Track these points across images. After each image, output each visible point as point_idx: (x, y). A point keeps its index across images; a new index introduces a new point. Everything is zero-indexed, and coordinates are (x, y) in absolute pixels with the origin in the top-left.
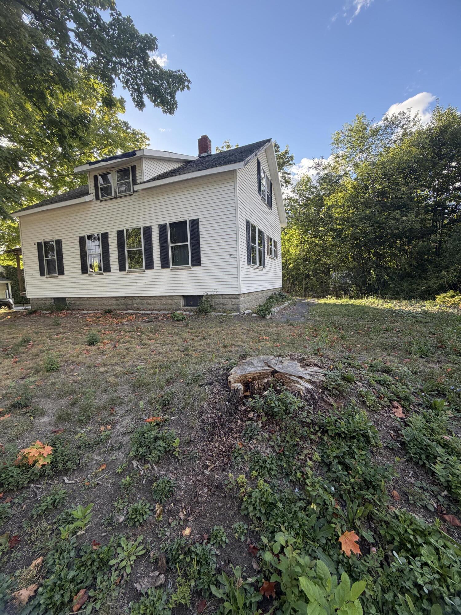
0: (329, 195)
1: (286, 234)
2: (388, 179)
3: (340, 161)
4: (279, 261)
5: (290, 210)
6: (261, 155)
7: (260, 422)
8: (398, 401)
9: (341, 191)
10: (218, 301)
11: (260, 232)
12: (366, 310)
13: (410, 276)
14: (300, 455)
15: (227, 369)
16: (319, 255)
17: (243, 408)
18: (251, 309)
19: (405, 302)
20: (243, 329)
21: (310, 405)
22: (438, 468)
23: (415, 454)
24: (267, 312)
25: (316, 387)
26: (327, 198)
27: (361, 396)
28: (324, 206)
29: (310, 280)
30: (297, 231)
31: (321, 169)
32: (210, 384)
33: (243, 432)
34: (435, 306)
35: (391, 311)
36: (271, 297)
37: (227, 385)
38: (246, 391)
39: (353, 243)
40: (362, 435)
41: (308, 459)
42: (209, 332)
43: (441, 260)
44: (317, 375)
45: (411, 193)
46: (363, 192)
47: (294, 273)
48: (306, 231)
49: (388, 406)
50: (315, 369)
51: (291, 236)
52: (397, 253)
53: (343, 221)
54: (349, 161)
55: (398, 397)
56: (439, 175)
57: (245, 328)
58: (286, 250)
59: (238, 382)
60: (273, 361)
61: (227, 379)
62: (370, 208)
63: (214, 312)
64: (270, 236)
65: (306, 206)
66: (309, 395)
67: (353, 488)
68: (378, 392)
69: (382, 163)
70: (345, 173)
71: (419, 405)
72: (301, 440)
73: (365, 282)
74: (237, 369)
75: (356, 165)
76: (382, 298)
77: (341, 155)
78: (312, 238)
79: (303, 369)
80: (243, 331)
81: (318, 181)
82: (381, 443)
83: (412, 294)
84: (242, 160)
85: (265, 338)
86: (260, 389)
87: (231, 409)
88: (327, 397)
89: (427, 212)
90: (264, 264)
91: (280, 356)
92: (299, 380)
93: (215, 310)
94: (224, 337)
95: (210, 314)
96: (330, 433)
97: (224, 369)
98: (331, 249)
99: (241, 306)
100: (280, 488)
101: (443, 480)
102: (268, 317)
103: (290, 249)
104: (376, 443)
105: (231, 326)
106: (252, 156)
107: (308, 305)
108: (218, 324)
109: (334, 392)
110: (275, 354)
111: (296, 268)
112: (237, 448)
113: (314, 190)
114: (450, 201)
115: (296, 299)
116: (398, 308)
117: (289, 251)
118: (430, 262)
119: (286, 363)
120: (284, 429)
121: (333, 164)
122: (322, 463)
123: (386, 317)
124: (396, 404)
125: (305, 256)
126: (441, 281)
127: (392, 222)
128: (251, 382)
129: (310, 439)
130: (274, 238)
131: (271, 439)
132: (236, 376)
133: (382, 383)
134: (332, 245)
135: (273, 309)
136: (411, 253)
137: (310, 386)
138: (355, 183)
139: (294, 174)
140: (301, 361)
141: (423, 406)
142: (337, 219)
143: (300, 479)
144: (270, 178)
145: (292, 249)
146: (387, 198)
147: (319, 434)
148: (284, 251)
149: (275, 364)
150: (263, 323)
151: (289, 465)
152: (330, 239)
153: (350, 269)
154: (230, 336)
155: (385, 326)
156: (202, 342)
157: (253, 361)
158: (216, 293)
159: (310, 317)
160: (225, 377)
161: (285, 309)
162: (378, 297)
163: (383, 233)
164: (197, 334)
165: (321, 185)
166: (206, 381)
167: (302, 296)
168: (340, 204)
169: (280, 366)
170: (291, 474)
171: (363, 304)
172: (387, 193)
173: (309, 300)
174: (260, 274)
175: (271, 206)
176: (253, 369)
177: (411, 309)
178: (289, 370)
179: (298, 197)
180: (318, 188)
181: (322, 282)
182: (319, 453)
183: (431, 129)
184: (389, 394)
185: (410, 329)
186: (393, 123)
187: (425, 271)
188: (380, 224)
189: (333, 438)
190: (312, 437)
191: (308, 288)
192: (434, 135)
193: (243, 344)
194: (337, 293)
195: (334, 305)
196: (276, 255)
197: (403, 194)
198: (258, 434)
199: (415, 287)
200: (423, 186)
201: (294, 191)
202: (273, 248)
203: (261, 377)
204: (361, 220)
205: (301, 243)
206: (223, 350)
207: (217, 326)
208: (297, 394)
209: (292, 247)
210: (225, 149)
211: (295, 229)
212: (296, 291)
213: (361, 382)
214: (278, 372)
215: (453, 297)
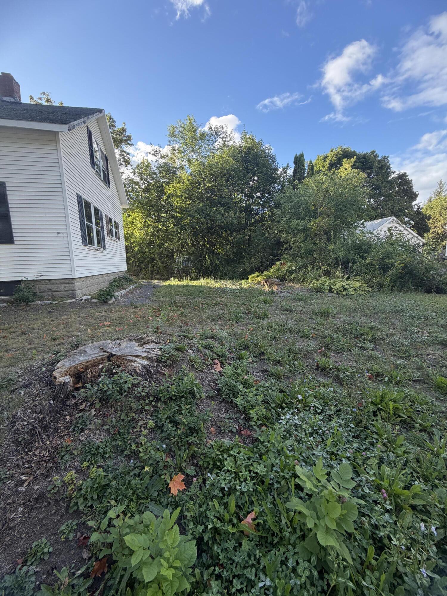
0: (168, 183)
1: (129, 216)
2: (215, 180)
3: (177, 154)
4: (122, 244)
5: (131, 192)
6: (92, 123)
7: (93, 410)
8: (218, 359)
9: (179, 183)
10: (43, 287)
11: (96, 209)
12: (202, 289)
13: (233, 261)
14: (136, 428)
15: (53, 364)
16: (163, 240)
17: (74, 401)
18: (90, 295)
19: (229, 282)
20: (79, 317)
21: (146, 380)
22: (239, 401)
23: (226, 395)
24: (109, 297)
25: (153, 362)
26: (167, 186)
27: (191, 361)
28: (165, 193)
29: (156, 263)
30: (140, 214)
31: (160, 157)
32: (27, 386)
33: (73, 427)
34: (247, 284)
35: (220, 289)
36: (115, 281)
37: (51, 381)
38: (76, 383)
39: (191, 231)
40: (190, 393)
41: (143, 429)
42: (32, 326)
43: (251, 249)
44: (153, 351)
45: (231, 195)
46: (196, 187)
47: (139, 256)
48: (149, 215)
49: (211, 365)
50: (152, 345)
51: (134, 219)
52: (224, 242)
53: (183, 210)
54: (184, 156)
55: (218, 356)
56: (247, 184)
57: (82, 315)
58: (129, 232)
59: (66, 375)
60: (110, 346)
61: (51, 375)
62: (203, 202)
63: (40, 300)
64: (109, 216)
65: (147, 190)
66: (145, 370)
67: (181, 438)
68: (204, 355)
69: (209, 165)
70: (181, 167)
71: (232, 358)
72: (136, 414)
73: (202, 265)
74: (66, 362)
75: (189, 161)
76: (215, 279)
77: (176, 148)
78: (155, 222)
79: (140, 348)
80: (79, 319)
81: (158, 168)
82: (204, 395)
83: (235, 275)
84: (65, 123)
85: (106, 323)
86: (94, 377)
87: (57, 407)
88: (162, 369)
89: (241, 211)
90: (104, 246)
91: (118, 339)
92: (136, 359)
93: (41, 298)
94: (54, 328)
95: (33, 303)
96: (163, 399)
97: (48, 365)
98: (173, 235)
99: (78, 292)
100: (115, 467)
101: (241, 407)
102: (111, 302)
103: (134, 232)
104: (200, 396)
105: (62, 315)
106: (79, 121)
107: (154, 287)
108: (46, 315)
109: (169, 362)
110: (113, 338)
111: (141, 251)
112: (65, 446)
113: (155, 176)
114: (255, 206)
115: (142, 282)
116: (224, 286)
117: (133, 234)
118: (245, 250)
119: (124, 345)
120: (119, 409)
121: (170, 155)
122: (156, 427)
123: (217, 294)
124: (216, 361)
125: (149, 239)
126: (251, 265)
127: (219, 216)
128: (84, 372)
129: (145, 411)
130: (114, 219)
131: (105, 423)
132: (64, 369)
133: (208, 347)
134: (174, 232)
135: (116, 294)
136: (233, 242)
137: (145, 362)
138: (190, 177)
139: (133, 156)
140: (138, 341)
141: (235, 358)
142: (177, 207)
143: (134, 450)
144: (105, 153)
145: (136, 232)
146: (215, 196)
147: (153, 403)
148: (128, 234)
149: (112, 348)
150: (105, 308)
151: (124, 442)
152: (172, 226)
153: (190, 254)
154: (61, 327)
155: (214, 301)
156: (20, 339)
157: (86, 350)
158: (40, 278)
159: (154, 299)
160: (48, 374)
161: (130, 292)
162: (211, 278)
163: (213, 224)
164: (12, 330)
165: (160, 172)
166: (21, 384)
167: (148, 279)
168: (178, 194)
169: (118, 349)
170: (126, 449)
171: (200, 284)
172: (214, 191)
173: (155, 282)
174: (99, 257)
175: (109, 183)
176: (85, 358)
177: (233, 287)
178: (127, 351)
179: (138, 180)
180: (158, 175)
181: (167, 265)
182: (153, 420)
183: (241, 147)
184: (212, 355)
185: (231, 302)
186: (216, 133)
187: (242, 257)
188: (210, 217)
189: (165, 403)
190: (147, 407)
191: (154, 271)
192: (243, 153)
193: (79, 334)
194: (180, 275)
195: (177, 286)
196: (117, 236)
197: (225, 195)
198: (90, 423)
199: (237, 270)
200: (238, 191)
201: (134, 173)
202: (114, 230)
203: (95, 364)
204: (196, 211)
205: (145, 226)
206: (49, 344)
207: (44, 317)
208: (133, 372)
209: (136, 230)
210: (44, 103)
211: (138, 212)
212: (143, 274)
213: (192, 350)
214: (114, 355)
215: (258, 276)
